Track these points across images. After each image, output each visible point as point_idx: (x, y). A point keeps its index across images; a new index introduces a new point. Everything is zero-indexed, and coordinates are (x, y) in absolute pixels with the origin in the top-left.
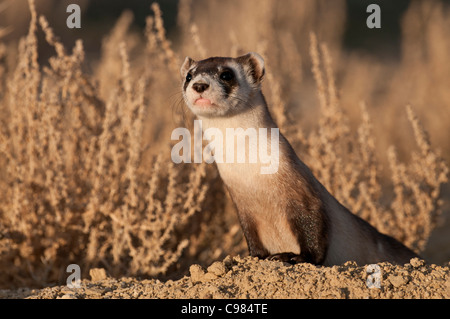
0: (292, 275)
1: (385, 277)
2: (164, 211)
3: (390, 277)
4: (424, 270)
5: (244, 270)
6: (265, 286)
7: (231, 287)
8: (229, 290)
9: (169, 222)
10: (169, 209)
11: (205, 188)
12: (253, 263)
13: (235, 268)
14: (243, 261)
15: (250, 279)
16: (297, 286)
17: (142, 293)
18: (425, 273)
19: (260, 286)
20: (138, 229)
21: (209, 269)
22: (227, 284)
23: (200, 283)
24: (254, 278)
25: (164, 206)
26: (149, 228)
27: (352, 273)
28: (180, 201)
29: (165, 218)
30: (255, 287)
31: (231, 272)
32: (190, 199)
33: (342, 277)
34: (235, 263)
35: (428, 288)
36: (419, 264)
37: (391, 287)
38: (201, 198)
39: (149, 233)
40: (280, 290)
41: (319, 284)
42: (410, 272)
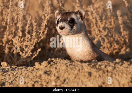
0: (71, 67)
1: (105, 67)
2: (32, 38)
3: (108, 67)
4: (120, 64)
5: (55, 64)
6: (61, 71)
7: (49, 71)
8: (48, 73)
9: (34, 42)
10: (33, 37)
11: (47, 29)
12: (59, 61)
13: (52, 63)
14: (55, 60)
15: (56, 68)
16: (72, 71)
17: (17, 73)
18: (121, 65)
19: (59, 71)
20: (23, 45)
21: (42, 64)
22: (47, 70)
23: (39, 69)
24: (58, 68)
25: (31, 36)
26: (27, 44)
27: (93, 66)
28: (38, 33)
29: (32, 40)
30: (57, 72)
31: (49, 65)
32: (41, 33)
33: (89, 68)
34: (52, 61)
35: (121, 71)
36: (119, 61)
37: (107, 71)
38: (46, 32)
39: (26, 46)
40: (66, 73)
41: (81, 70)
42: (115, 64)
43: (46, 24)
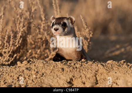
0: (47, 64)
1: (74, 65)
2: (9, 46)
3: (76, 65)
4: (86, 62)
5: (33, 63)
6: (39, 67)
7: (29, 68)
8: (29, 69)
9: (11, 49)
10: (11, 45)
11: (21, 39)
12: (36, 61)
13: (30, 62)
14: (33, 60)
15: (35, 65)
16: (49, 67)
17: (3, 70)
18: (86, 63)
19: (38, 68)
20: (2, 51)
21: (23, 63)
22: (28, 67)
23: (20, 67)
24: (36, 65)
25: (9, 44)
26: (5, 51)
27: (65, 64)
28: (14, 43)
29: (10, 48)
30: (36, 68)
31: (29, 63)
32: (17, 42)
33: (62, 65)
34: (31, 61)
35: (87, 68)
36: (84, 61)
37: (76, 67)
38: (20, 42)
39: (5, 52)
40: (44, 69)
41: (55, 67)
42: (82, 63)
43: (21, 35)
